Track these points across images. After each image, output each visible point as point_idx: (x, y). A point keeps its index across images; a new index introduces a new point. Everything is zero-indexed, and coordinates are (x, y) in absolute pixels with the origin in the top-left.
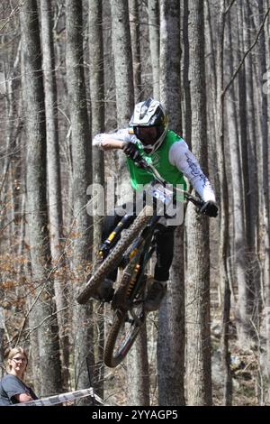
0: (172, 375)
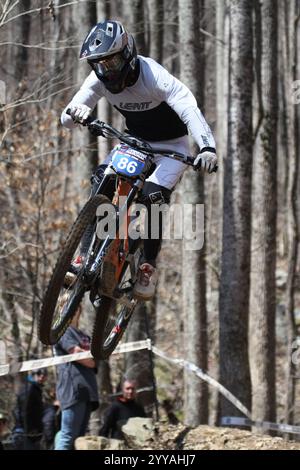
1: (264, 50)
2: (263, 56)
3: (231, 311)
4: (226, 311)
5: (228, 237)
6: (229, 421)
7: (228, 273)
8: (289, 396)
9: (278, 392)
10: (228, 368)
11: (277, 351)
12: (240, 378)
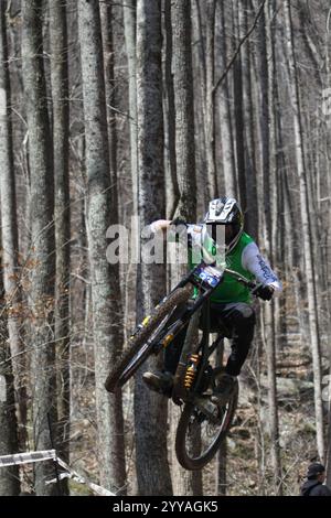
0: (153, 433)
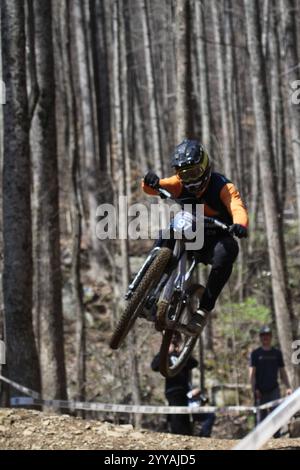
1: (37, 28)
2: (37, 35)
3: (15, 291)
4: (10, 292)
5: (8, 217)
6: (17, 401)
7: (10, 253)
8: (79, 373)
9: (68, 370)
10: (13, 348)
11: (66, 328)
12: (27, 357)
